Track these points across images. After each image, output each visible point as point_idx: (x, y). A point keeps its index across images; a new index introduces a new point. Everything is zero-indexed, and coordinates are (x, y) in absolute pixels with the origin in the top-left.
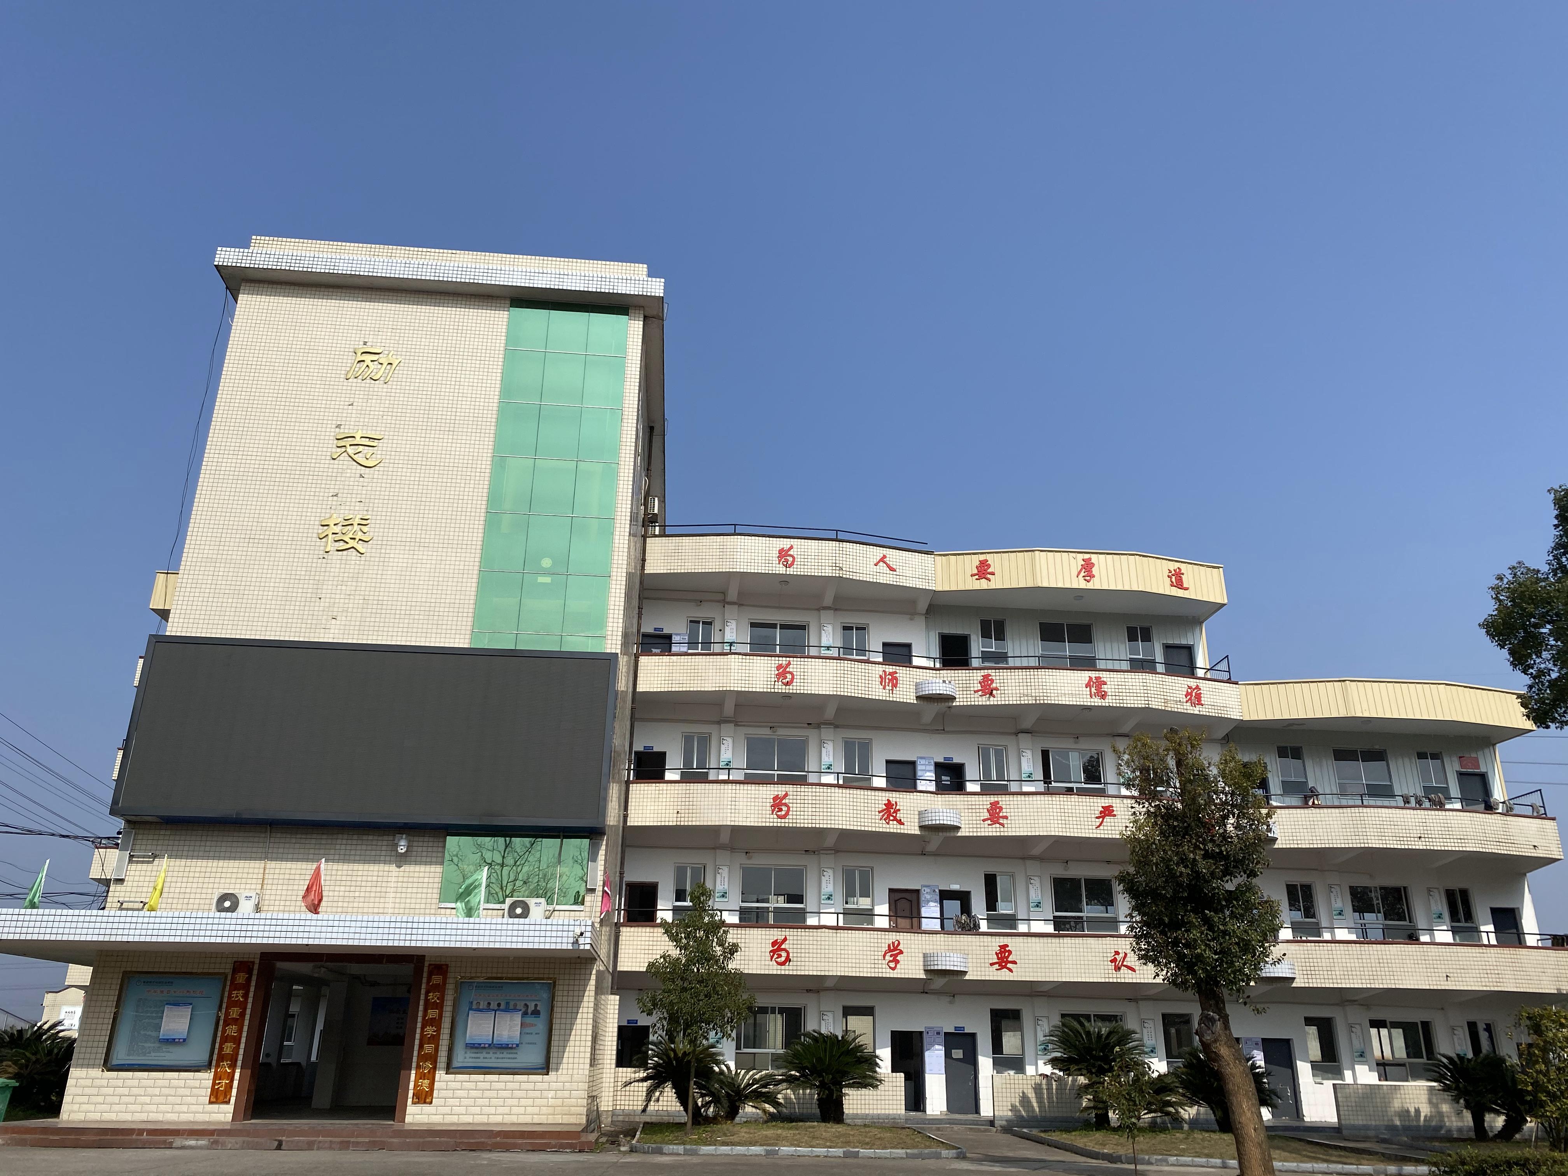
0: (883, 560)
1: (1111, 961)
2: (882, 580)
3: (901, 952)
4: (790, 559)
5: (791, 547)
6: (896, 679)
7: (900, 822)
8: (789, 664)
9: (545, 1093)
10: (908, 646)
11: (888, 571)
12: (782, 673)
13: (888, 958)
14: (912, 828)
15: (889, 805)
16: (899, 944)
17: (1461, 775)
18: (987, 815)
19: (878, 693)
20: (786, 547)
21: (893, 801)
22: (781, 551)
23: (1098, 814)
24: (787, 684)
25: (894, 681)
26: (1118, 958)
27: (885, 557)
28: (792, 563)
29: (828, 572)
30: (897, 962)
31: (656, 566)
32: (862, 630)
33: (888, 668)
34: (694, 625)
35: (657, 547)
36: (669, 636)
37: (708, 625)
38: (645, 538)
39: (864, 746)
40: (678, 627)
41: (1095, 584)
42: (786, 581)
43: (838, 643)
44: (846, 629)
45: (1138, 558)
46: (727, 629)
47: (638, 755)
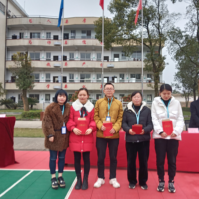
0: (48, 20)
2: (48, 24)
4: (31, 21)
7: (50, 66)
10: (58, 36)
11: (49, 22)
12: (30, 42)
13: (47, 87)
14: (52, 67)
15: (48, 63)
16: (49, 85)
18: (65, 64)
19: (47, 45)
20: (31, 19)
23: (82, 64)
24: (31, 44)
25: (50, 42)
26: (84, 86)
29: (38, 23)
31: (9, 24)
32: (50, 33)
33: (49, 40)
34: (20, 34)
35: (9, 20)
36: (16, 36)
37: (23, 34)
38: (7, 19)
39: (50, 54)
40: (18, 35)
41: (86, 23)
42: (33, 25)
43: (46, 36)
44: (47, 33)
45: (94, 18)
46: (26, 34)
47: (12, 56)
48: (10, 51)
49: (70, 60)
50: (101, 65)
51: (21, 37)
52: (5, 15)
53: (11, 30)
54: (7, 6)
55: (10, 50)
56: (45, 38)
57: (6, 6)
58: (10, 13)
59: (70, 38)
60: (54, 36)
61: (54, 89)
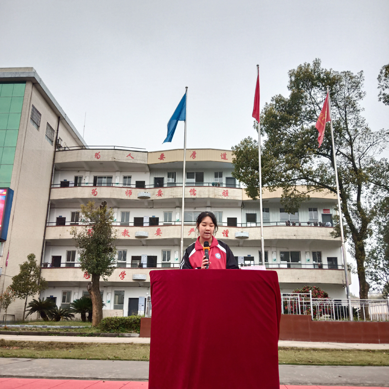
0: (130, 155)
2: (129, 161)
3: (125, 274)
4: (99, 156)
5: (99, 153)
7: (129, 236)
8: (96, 189)
10: (144, 182)
11: (131, 158)
12: (94, 192)
13: (121, 276)
14: (132, 237)
15: (125, 231)
16: (125, 272)
17: (323, 215)
18: (156, 233)
19: (125, 197)
22: (96, 154)
23: (189, 231)
24: (95, 195)
25: (130, 193)
28: (99, 158)
29: (110, 160)
30: (124, 277)
31: (58, 161)
32: (130, 177)
33: (129, 189)
34: (76, 178)
35: (59, 154)
36: (69, 182)
37: (81, 178)
38: (55, 152)
39: (128, 213)
40: (71, 179)
41: (196, 160)
42: (101, 163)
43: (122, 182)
44: (125, 178)
45: (211, 150)
46: (86, 179)
47: (57, 218)
48: (56, 210)
49: (165, 225)
50: (223, 233)
51: (77, 183)
52: (52, 145)
53: (60, 172)
54: (58, 130)
55: (54, 208)
56: (121, 186)
57: (56, 131)
58: (61, 143)
59: (165, 186)
60: (137, 182)
61: (134, 280)
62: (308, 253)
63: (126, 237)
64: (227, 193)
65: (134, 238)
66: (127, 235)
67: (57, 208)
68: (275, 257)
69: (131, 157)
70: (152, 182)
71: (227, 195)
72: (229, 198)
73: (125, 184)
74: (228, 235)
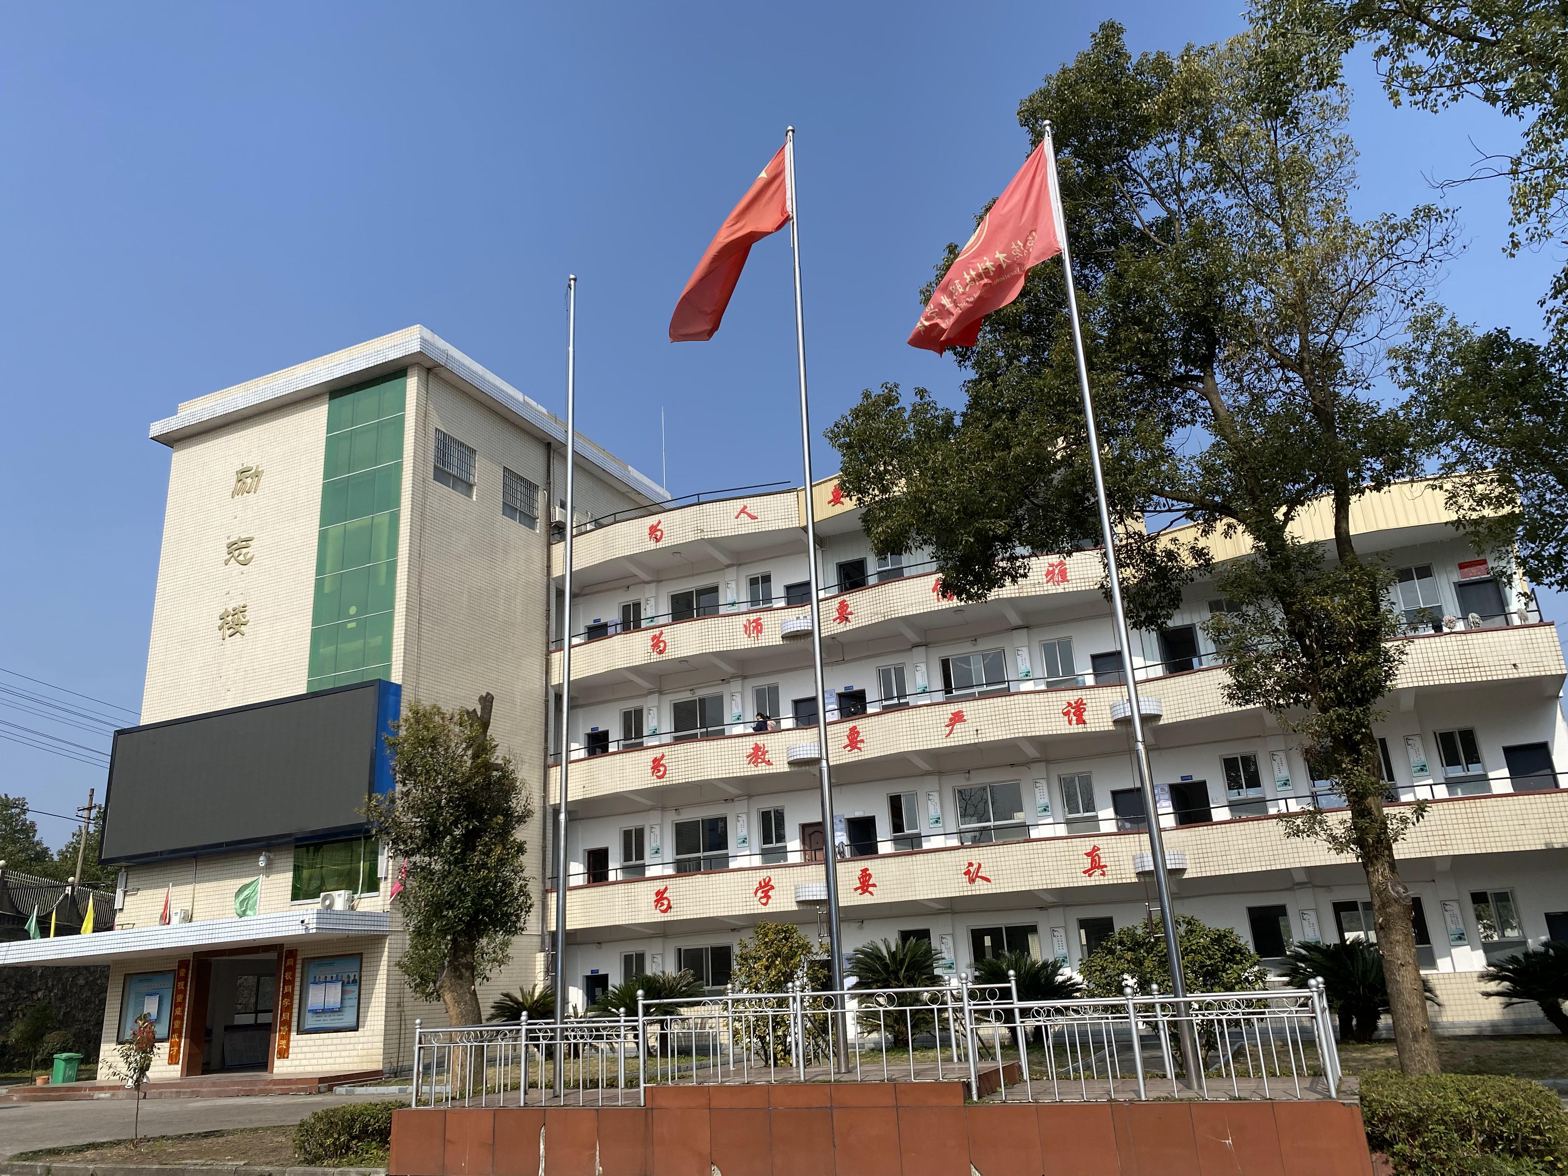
0: (743, 511)
1: (965, 874)
2: (743, 531)
3: (772, 888)
4: (659, 533)
5: (659, 522)
6: (761, 625)
7: (769, 763)
8: (661, 633)
9: (357, 1046)
10: (808, 583)
11: (750, 520)
12: (656, 643)
13: (760, 894)
14: (781, 766)
15: (757, 748)
16: (770, 880)
17: (1460, 587)
18: (847, 742)
19: (744, 642)
21: (760, 744)
22: (647, 529)
23: (947, 721)
24: (661, 652)
25: (758, 627)
26: (972, 869)
27: (745, 507)
28: (661, 537)
29: (691, 537)
30: (769, 897)
32: (767, 579)
33: (759, 616)
34: (627, 608)
35: (559, 552)
36: (607, 622)
37: (637, 605)
38: (549, 545)
39: (774, 691)
40: (612, 615)
42: (675, 550)
43: (745, 596)
44: (753, 582)
46: (648, 607)
47: (589, 735)
48: (584, 710)
49: (887, 710)
50: (1066, 714)
51: (629, 620)
52: (537, 529)
53: (581, 600)
54: (548, 483)
55: (577, 706)
56: (744, 608)
57: (544, 487)
59: (872, 580)
60: (788, 588)
61: (799, 902)
62: (1417, 742)
63: (762, 769)
64: (1063, 574)
65: (786, 769)
66: (764, 761)
67: (582, 706)
68: (1284, 773)
69: (750, 515)
70: (833, 578)
71: (1064, 579)
72: (1069, 587)
73: (754, 601)
74: (1086, 716)
